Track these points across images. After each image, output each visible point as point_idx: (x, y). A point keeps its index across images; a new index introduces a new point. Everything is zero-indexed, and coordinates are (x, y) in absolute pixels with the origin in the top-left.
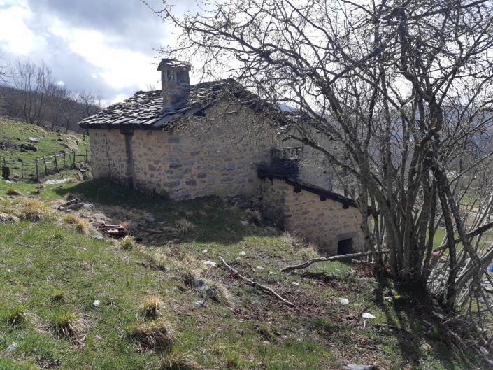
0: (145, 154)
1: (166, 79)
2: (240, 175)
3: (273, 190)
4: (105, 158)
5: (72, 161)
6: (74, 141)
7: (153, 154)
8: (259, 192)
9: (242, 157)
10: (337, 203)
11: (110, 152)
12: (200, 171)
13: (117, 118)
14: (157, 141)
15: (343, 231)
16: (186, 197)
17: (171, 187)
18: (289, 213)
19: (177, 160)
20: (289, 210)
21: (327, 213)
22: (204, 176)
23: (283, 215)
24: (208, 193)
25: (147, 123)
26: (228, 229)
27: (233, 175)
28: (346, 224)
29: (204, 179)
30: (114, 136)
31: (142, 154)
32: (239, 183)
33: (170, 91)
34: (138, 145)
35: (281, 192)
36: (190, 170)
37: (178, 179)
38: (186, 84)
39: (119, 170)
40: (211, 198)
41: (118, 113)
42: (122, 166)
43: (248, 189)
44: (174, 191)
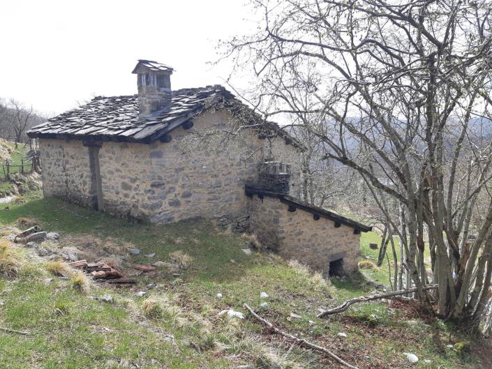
0: (118, 170)
1: (144, 84)
2: (228, 193)
3: (264, 209)
4: (61, 173)
5: (6, 172)
6: (6, 149)
7: (129, 171)
8: (246, 211)
9: (230, 173)
10: (329, 221)
11: (67, 166)
12: (186, 190)
13: (80, 127)
14: (134, 156)
15: (335, 251)
16: (169, 220)
17: (152, 209)
18: (284, 235)
19: (160, 178)
20: (283, 232)
21: (320, 232)
22: (188, 195)
23: (277, 237)
24: (193, 215)
25: (123, 134)
26: (233, 261)
27: (219, 194)
28: (337, 244)
29: (188, 199)
30: (74, 148)
31: (114, 171)
32: (226, 201)
33: (149, 98)
34: (107, 159)
35: (274, 211)
36: (173, 189)
37: (160, 200)
38: (167, 90)
39: (80, 187)
40: (197, 219)
41: (77, 120)
42: (85, 183)
43: (235, 208)
44: (156, 214)
